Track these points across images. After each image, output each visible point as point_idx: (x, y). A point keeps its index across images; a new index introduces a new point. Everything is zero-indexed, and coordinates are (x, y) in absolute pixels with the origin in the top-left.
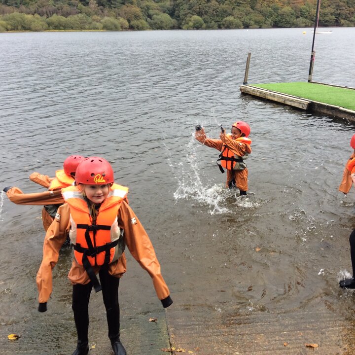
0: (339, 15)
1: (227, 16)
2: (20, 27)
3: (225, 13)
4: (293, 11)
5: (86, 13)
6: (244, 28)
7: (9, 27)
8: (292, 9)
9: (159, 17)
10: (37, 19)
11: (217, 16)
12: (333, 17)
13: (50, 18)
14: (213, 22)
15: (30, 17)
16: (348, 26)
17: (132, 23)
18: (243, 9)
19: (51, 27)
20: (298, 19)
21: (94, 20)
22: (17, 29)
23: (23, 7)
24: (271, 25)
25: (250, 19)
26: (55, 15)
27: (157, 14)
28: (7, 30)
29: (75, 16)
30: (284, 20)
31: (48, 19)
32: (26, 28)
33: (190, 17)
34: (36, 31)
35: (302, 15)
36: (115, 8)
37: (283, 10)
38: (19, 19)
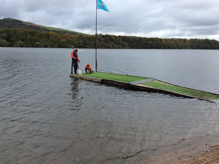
0: (85, 43)
1: (36, 42)
3: (35, 40)
4: (66, 41)
6: (45, 47)
8: (66, 40)
9: (1, 41)
11: (31, 41)
12: (83, 44)
14: (29, 44)
16: (90, 48)
18: (43, 39)
20: (69, 45)
24: (57, 46)
25: (47, 44)
30: (63, 45)
33: (18, 41)
35: (70, 43)
37: (62, 40)
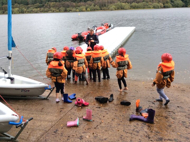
2: (120, 8)
5: (146, 2)
7: (116, 8)
10: (127, 4)
15: (124, 4)
17: (165, 5)
19: (131, 8)
21: (149, 4)
22: (119, 9)
23: (121, 0)
26: (133, 3)
27: (176, 1)
28: (115, 9)
29: (141, 3)
31: (131, 5)
32: (122, 8)
34: (126, 9)
38: (120, 5)
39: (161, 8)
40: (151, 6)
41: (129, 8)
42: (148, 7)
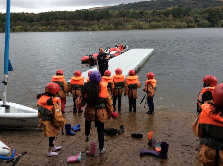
2: (138, 28)
5: (167, 20)
7: (133, 27)
9: (202, 21)
10: (145, 24)
13: (151, 23)
15: (142, 23)
17: (189, 24)
19: (151, 27)
21: (171, 23)
22: (137, 29)
23: (139, 19)
26: (153, 22)
27: (201, 20)
28: (132, 29)
29: (162, 22)
32: (140, 28)
33: (220, 21)
34: (145, 29)
36: (181, 17)
38: (138, 24)
39: (185, 27)
40: (173, 25)
41: (148, 28)
42: (170, 26)
